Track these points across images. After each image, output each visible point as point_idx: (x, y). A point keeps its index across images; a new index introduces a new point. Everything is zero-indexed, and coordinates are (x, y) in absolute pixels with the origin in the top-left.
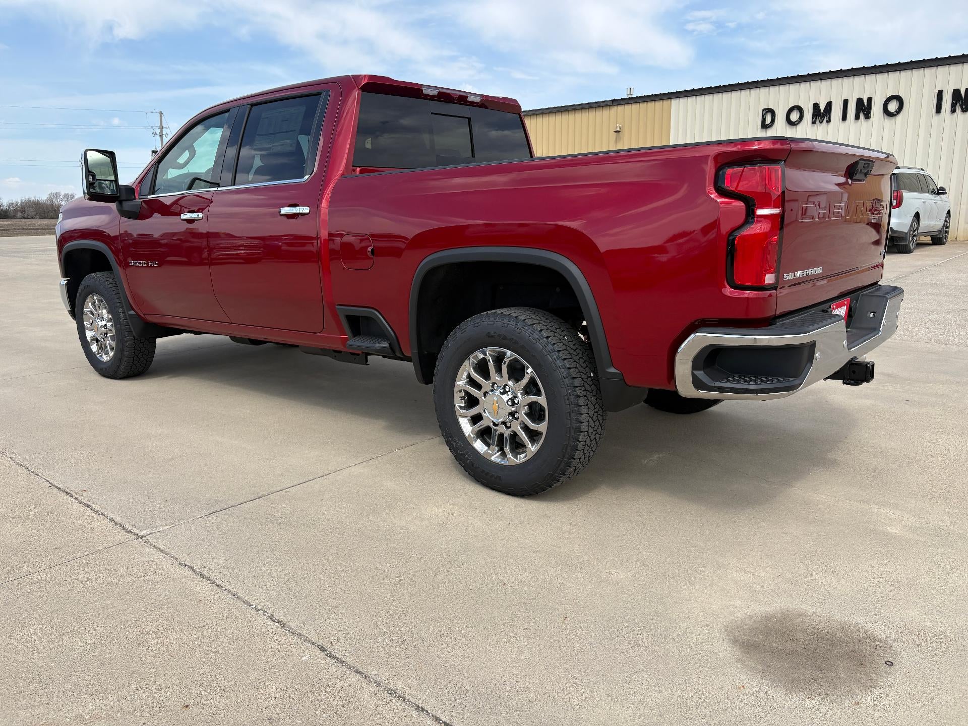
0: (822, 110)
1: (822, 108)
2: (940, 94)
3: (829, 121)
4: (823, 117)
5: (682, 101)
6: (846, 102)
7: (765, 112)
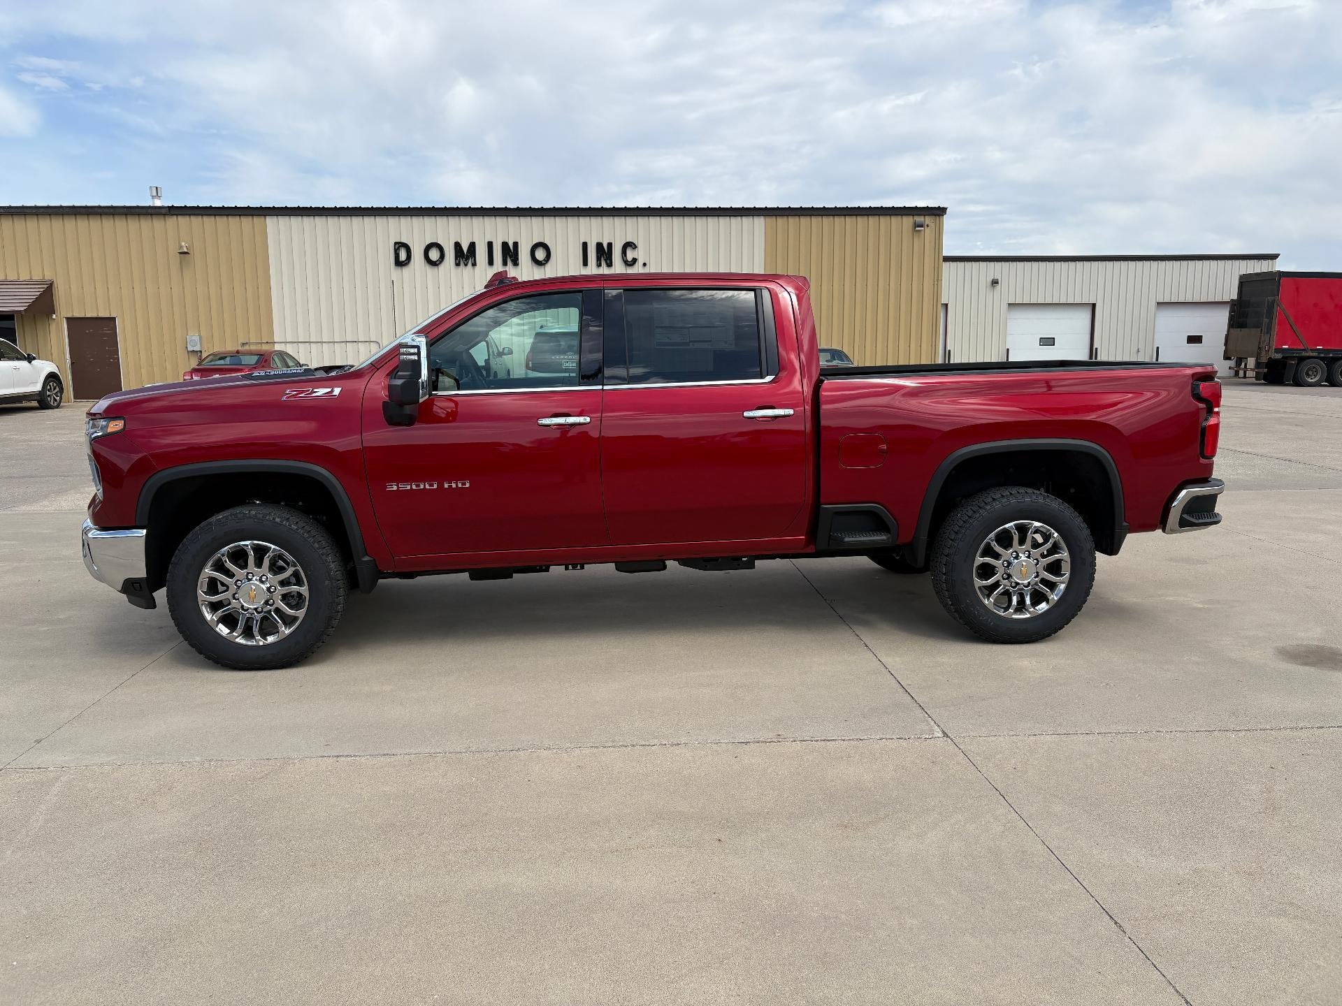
0: (465, 251)
1: (465, 248)
2: (585, 245)
3: (474, 264)
4: (467, 259)
5: (283, 221)
6: (490, 245)
7: (397, 246)
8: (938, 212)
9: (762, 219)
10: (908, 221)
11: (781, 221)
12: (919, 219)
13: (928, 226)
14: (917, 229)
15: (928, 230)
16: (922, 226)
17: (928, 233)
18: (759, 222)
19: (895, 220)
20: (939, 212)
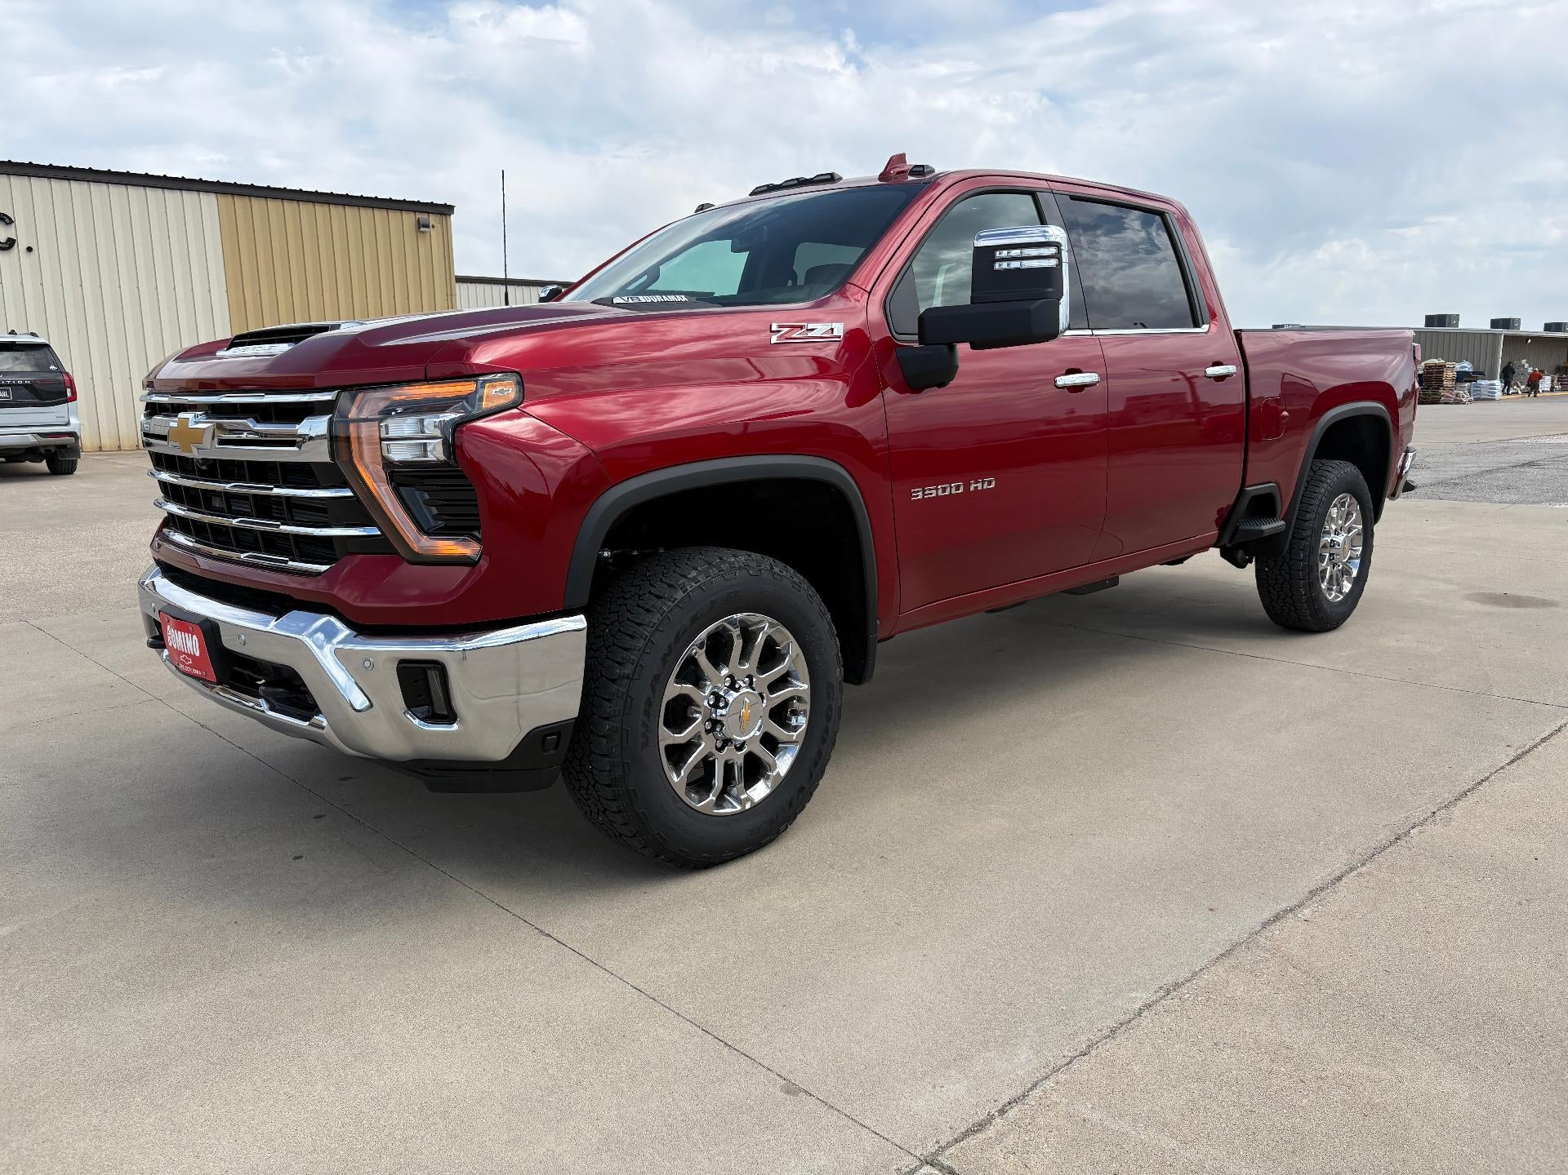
8: (443, 210)
9: (213, 197)
10: (409, 219)
11: (240, 203)
12: (423, 217)
13: (433, 227)
14: (422, 229)
15: (433, 232)
16: (428, 226)
17: (435, 234)
18: (209, 201)
19: (394, 216)
20: (446, 210)
